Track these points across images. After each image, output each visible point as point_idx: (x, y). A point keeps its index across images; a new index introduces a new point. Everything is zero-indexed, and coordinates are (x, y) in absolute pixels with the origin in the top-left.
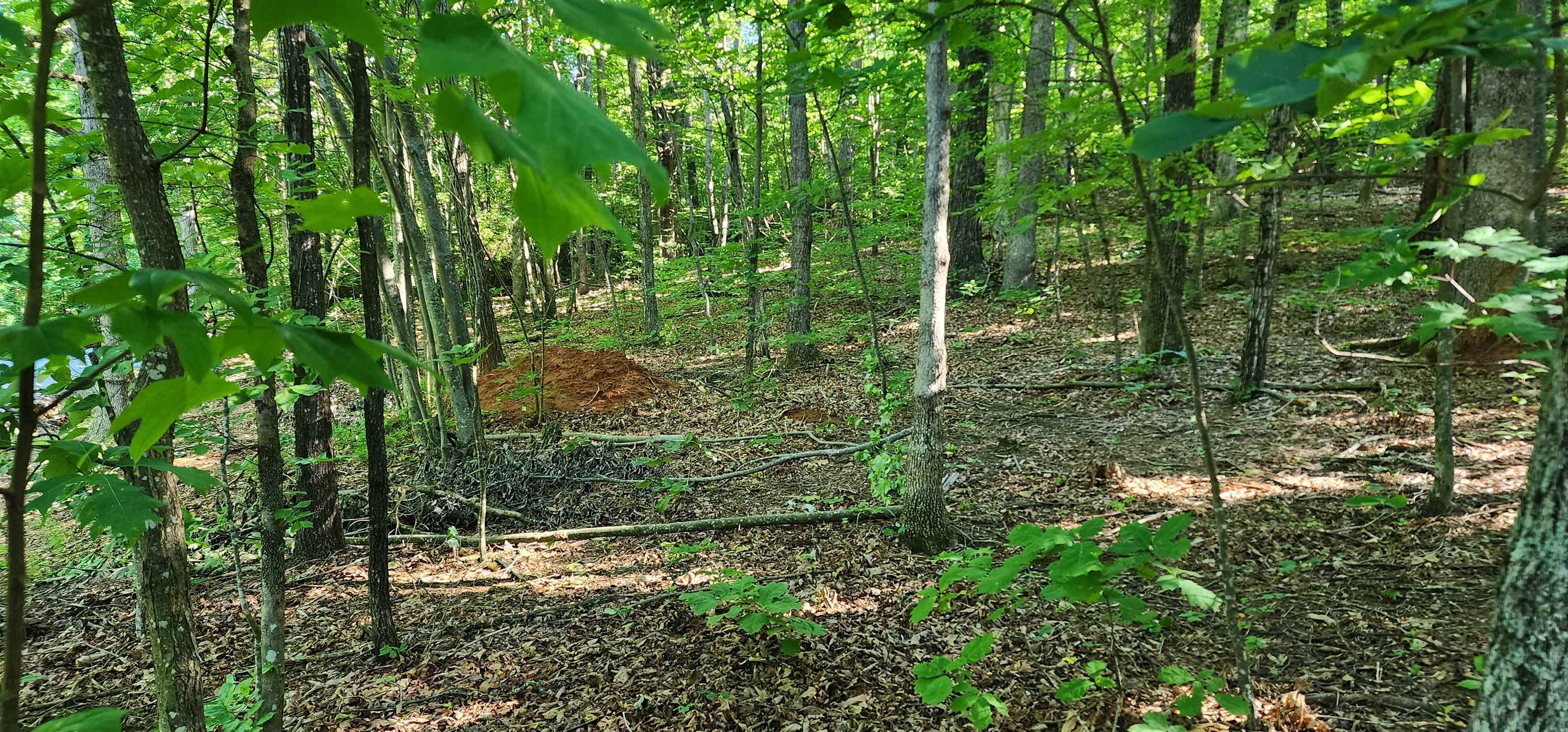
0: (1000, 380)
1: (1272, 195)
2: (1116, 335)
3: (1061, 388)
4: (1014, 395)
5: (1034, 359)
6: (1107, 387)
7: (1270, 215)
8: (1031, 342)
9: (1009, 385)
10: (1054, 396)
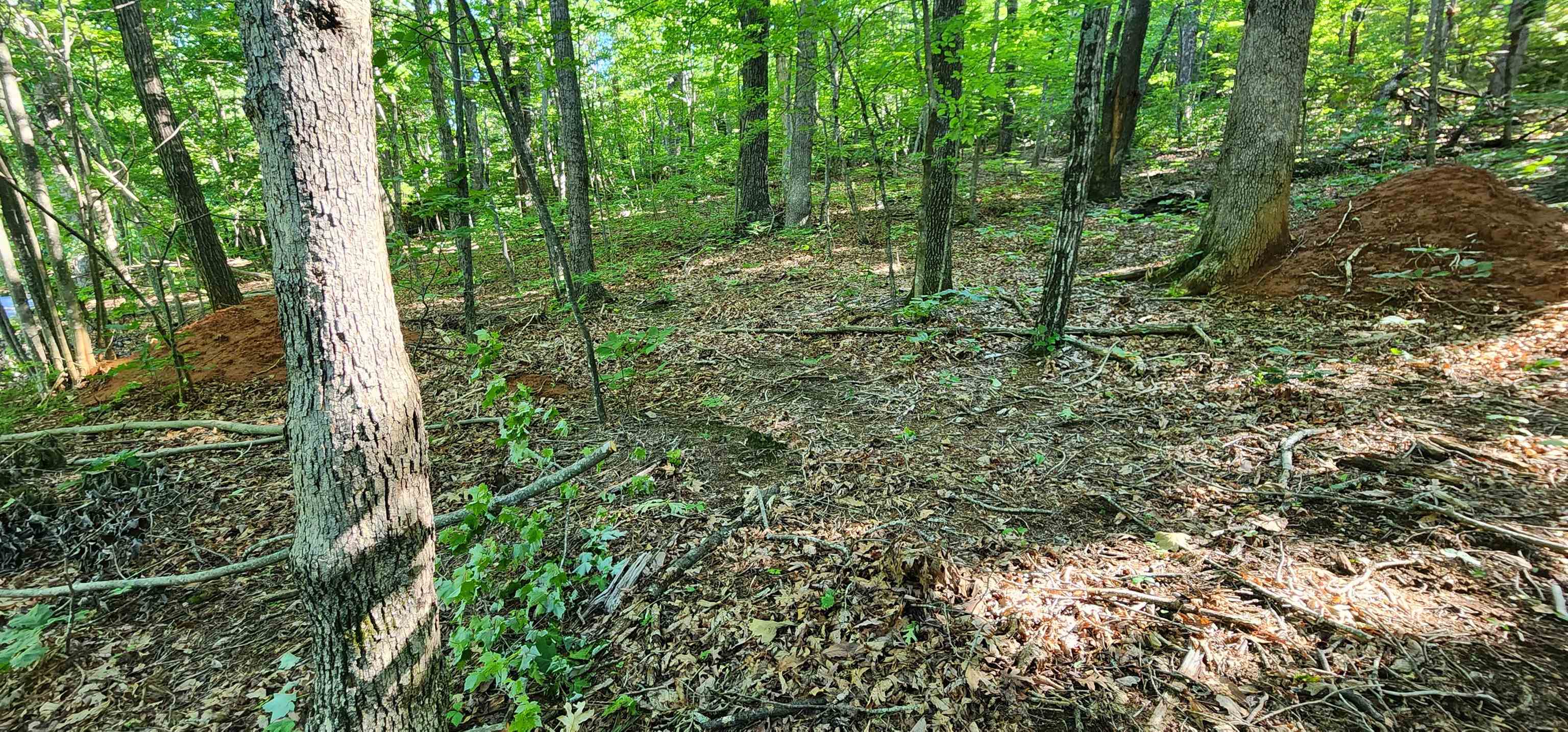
0: (770, 323)
1: (1090, 86)
2: (892, 272)
3: (832, 334)
4: (784, 342)
5: (807, 295)
6: (883, 333)
7: (1087, 114)
8: (806, 277)
9: (779, 329)
10: (825, 343)
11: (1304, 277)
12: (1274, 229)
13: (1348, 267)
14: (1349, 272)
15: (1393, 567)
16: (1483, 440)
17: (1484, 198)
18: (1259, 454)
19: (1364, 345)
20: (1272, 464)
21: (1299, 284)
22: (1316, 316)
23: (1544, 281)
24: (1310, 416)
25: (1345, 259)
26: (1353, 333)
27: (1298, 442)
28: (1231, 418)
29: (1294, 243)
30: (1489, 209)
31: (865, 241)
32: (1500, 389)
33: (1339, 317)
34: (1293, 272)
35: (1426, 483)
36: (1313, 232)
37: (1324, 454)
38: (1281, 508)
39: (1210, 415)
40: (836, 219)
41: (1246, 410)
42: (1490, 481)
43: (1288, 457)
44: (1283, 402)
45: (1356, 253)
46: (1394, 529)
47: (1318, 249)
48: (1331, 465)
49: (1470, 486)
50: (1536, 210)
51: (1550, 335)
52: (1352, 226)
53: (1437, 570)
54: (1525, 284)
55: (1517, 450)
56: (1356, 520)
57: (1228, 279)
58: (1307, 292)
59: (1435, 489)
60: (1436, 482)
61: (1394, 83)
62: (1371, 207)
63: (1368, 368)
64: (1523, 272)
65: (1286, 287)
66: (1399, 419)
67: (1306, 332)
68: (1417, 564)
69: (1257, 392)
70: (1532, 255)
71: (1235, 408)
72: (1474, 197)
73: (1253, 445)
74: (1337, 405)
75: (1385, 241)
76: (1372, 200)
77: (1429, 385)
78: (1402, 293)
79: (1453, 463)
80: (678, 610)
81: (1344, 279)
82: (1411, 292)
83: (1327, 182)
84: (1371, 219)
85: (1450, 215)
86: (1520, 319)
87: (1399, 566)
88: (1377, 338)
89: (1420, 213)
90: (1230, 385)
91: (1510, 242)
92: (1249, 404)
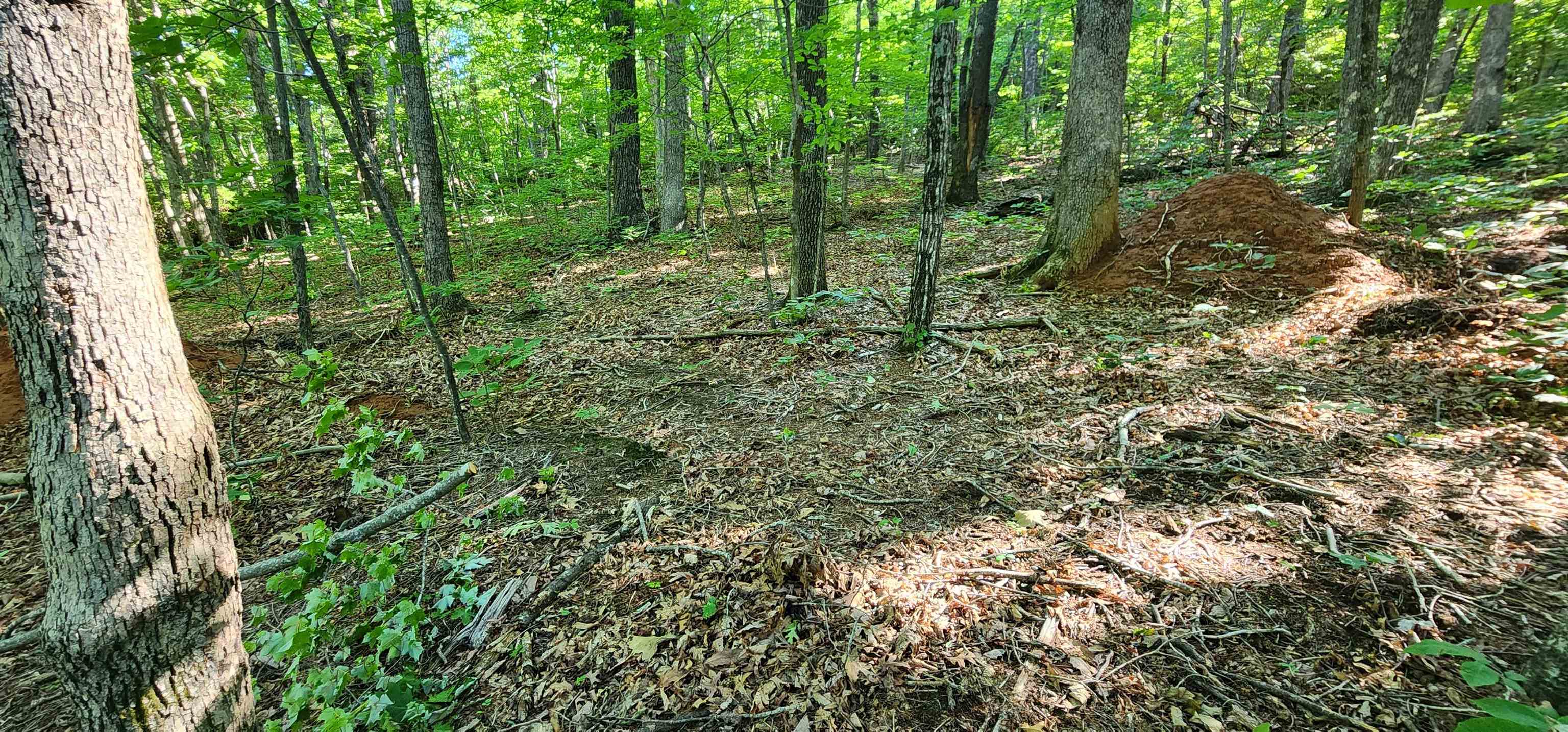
0: (648, 330)
1: (942, 97)
2: (767, 275)
3: (711, 338)
4: (662, 349)
5: (685, 300)
6: (761, 336)
8: (684, 282)
9: (657, 335)
10: (704, 348)
11: (1133, 271)
12: (1107, 228)
13: (1168, 262)
14: (1168, 266)
15: (1209, 525)
16: (1274, 408)
17: (1266, 200)
18: (1101, 432)
19: (1182, 330)
20: (1111, 441)
21: (1130, 277)
22: (1144, 305)
23: (1314, 270)
24: (1141, 395)
25: (1165, 255)
26: (1173, 320)
27: (1132, 420)
28: (1077, 401)
29: (1124, 241)
30: (1271, 210)
31: (742, 245)
32: (1286, 363)
33: (1163, 306)
34: (1124, 267)
35: (1233, 449)
36: (1138, 231)
37: (1153, 428)
38: (1120, 480)
39: (1059, 400)
40: (713, 224)
41: (1090, 393)
42: (1280, 443)
43: (1124, 433)
44: (1119, 384)
45: (1173, 249)
46: (1209, 491)
47: (1144, 246)
48: (1159, 438)
49: (1266, 449)
50: (1305, 210)
51: (1320, 316)
52: (1169, 225)
53: (1243, 524)
54: (1300, 273)
55: (1299, 414)
56: (1180, 485)
57: (1071, 274)
58: (1136, 284)
59: (1240, 454)
60: (1240, 447)
61: (1197, 101)
62: (1183, 208)
63: (1186, 350)
64: (1297, 263)
65: (1119, 281)
66: (1211, 394)
67: (1136, 320)
68: (1227, 520)
69: (1098, 376)
70: (1304, 249)
71: (1079, 392)
72: (1260, 199)
73: (1095, 425)
74: (1162, 385)
75: (1195, 238)
76: (1183, 201)
77: (1233, 363)
78: (1210, 283)
79: (1252, 429)
80: (552, 635)
81: (1165, 272)
82: (1217, 282)
83: (1149, 186)
84: (1184, 219)
85: (1243, 215)
86: (1298, 303)
87: (1214, 524)
88: (1192, 323)
89: (1221, 213)
90: (1075, 371)
91: (1287, 238)
92: (1091, 388)
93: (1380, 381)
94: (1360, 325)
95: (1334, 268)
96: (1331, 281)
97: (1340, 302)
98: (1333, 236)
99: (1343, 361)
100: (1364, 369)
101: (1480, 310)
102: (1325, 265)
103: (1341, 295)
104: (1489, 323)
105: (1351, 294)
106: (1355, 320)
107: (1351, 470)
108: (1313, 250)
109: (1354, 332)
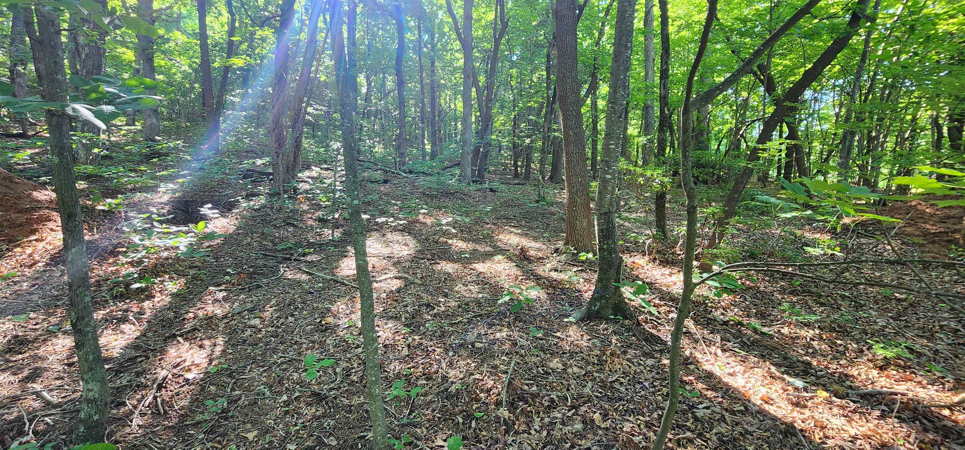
93: (56, 293)
94: (52, 259)
95: (37, 223)
96: (33, 232)
97: (40, 245)
98: (39, 201)
99: (34, 286)
100: (48, 288)
101: (120, 243)
102: (29, 221)
103: (42, 240)
104: (124, 249)
105: (49, 238)
106: (48, 257)
107: (14, 359)
108: (21, 211)
109: (47, 264)
